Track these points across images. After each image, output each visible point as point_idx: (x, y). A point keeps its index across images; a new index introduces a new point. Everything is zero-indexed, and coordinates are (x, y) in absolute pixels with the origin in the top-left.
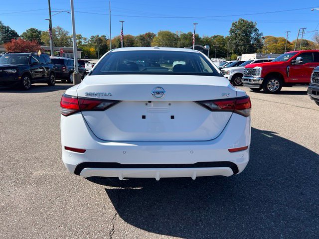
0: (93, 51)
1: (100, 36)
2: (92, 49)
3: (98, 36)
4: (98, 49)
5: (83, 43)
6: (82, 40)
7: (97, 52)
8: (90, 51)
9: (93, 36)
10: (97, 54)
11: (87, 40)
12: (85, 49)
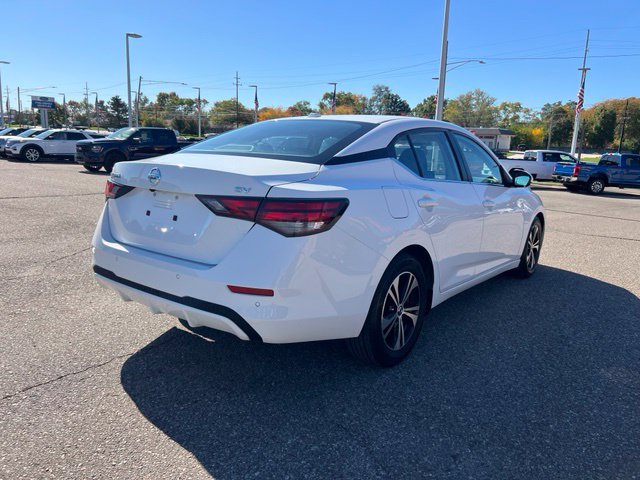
0: (539, 136)
1: (563, 104)
2: (537, 132)
3: (560, 103)
4: (549, 132)
5: (522, 119)
6: (521, 114)
7: (547, 136)
8: (532, 136)
9: (549, 105)
10: (546, 141)
11: (532, 113)
12: (523, 130)
